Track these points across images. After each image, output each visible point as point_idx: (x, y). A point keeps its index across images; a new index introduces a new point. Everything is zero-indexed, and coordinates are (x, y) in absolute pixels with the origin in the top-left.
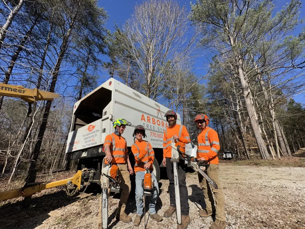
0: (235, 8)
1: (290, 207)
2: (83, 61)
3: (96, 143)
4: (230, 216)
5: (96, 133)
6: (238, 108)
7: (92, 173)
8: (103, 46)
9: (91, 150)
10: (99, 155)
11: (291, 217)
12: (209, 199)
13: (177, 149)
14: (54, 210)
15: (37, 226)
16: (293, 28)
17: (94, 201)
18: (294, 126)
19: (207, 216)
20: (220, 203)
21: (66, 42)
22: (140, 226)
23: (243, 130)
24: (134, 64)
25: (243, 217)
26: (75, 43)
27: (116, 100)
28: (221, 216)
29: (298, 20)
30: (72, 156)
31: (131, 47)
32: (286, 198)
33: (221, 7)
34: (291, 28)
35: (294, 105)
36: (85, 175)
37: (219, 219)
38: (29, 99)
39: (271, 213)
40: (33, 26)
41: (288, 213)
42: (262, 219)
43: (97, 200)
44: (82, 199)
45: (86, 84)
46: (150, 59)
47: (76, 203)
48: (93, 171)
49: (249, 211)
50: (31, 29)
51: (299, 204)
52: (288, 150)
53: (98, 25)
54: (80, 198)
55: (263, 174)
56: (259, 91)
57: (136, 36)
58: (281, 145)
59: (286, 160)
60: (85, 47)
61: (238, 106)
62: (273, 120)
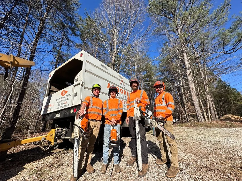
0: (182, 5)
1: (225, 156)
2: (58, 41)
3: (68, 105)
4: (181, 163)
5: (68, 97)
6: (181, 84)
7: (65, 131)
8: (75, 30)
9: (63, 111)
10: (71, 116)
11: (228, 163)
12: (164, 150)
13: (139, 109)
14: (29, 163)
15: (12, 177)
16: (224, 24)
17: (66, 155)
18: (221, 98)
19: (163, 164)
20: (175, 153)
21: (43, 23)
22: (107, 174)
23: (185, 101)
24: (101, 45)
25: (191, 164)
26: (51, 25)
27: (86, 69)
28: (176, 163)
29: (228, 18)
30: (47, 117)
31: (99, 31)
32: (221, 149)
33: (172, 3)
34: (223, 24)
35: (222, 83)
36: (58, 133)
37: (173, 165)
38: (6, 64)
39: (212, 160)
40: (13, 8)
41: (225, 160)
42: (206, 165)
43: (69, 154)
44: (55, 153)
45: (60, 61)
46: (115, 42)
47: (50, 157)
48: (65, 129)
49: (195, 159)
50: (11, 10)
51: (232, 153)
52: (216, 116)
53: (72, 11)
54: (53, 152)
55: (200, 132)
56: (198, 71)
57: (103, 22)
58: (212, 112)
59: (215, 123)
60: (60, 29)
61: (181, 83)
62: (207, 93)
